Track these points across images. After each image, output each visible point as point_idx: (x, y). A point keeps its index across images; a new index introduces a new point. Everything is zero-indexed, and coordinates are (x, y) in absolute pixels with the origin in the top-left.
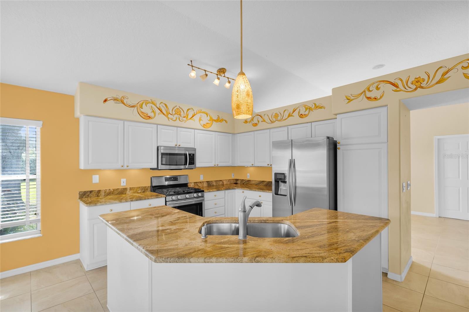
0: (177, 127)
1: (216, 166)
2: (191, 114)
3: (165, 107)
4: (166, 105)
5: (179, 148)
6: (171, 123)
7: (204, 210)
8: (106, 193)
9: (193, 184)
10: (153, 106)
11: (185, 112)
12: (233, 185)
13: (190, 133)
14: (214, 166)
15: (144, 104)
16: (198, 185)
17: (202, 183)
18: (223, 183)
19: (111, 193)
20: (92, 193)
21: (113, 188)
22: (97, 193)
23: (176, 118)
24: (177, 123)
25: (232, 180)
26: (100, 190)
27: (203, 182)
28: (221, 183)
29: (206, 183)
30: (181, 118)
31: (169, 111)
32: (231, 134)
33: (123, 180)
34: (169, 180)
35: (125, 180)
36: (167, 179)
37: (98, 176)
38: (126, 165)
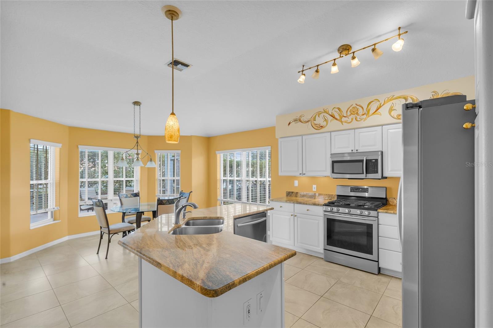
0: (354, 129)
2: (373, 108)
3: (339, 111)
4: (339, 109)
5: (358, 153)
6: (346, 126)
10: (325, 114)
11: (365, 108)
13: (376, 132)
15: (317, 115)
20: (293, 194)
22: (296, 194)
23: (352, 119)
24: (355, 124)
26: (298, 192)
30: (358, 117)
31: (342, 114)
33: (314, 186)
34: (356, 191)
35: (315, 186)
36: (352, 190)
37: (297, 181)
38: (304, 173)
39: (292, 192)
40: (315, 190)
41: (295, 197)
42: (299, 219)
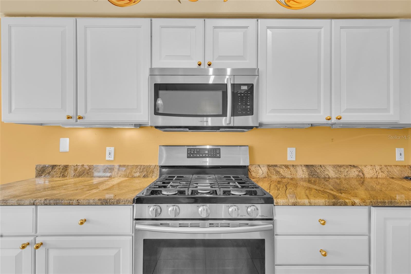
1: (334, 120)
7: (273, 264)
8: (77, 172)
9: (265, 169)
12: (400, 182)
14: (325, 121)
16: (278, 172)
17: (291, 168)
18: (361, 174)
19: (85, 172)
20: (55, 170)
21: (89, 164)
22: (62, 169)
25: (398, 168)
26: (68, 166)
27: (293, 166)
28: (354, 173)
29: (304, 168)
32: (397, 20)
33: (110, 149)
34: (198, 155)
35: (112, 149)
36: (191, 153)
37: (68, 140)
38: (80, 114)
39: (53, 167)
40: (112, 159)
41: (61, 179)
42: (53, 253)
